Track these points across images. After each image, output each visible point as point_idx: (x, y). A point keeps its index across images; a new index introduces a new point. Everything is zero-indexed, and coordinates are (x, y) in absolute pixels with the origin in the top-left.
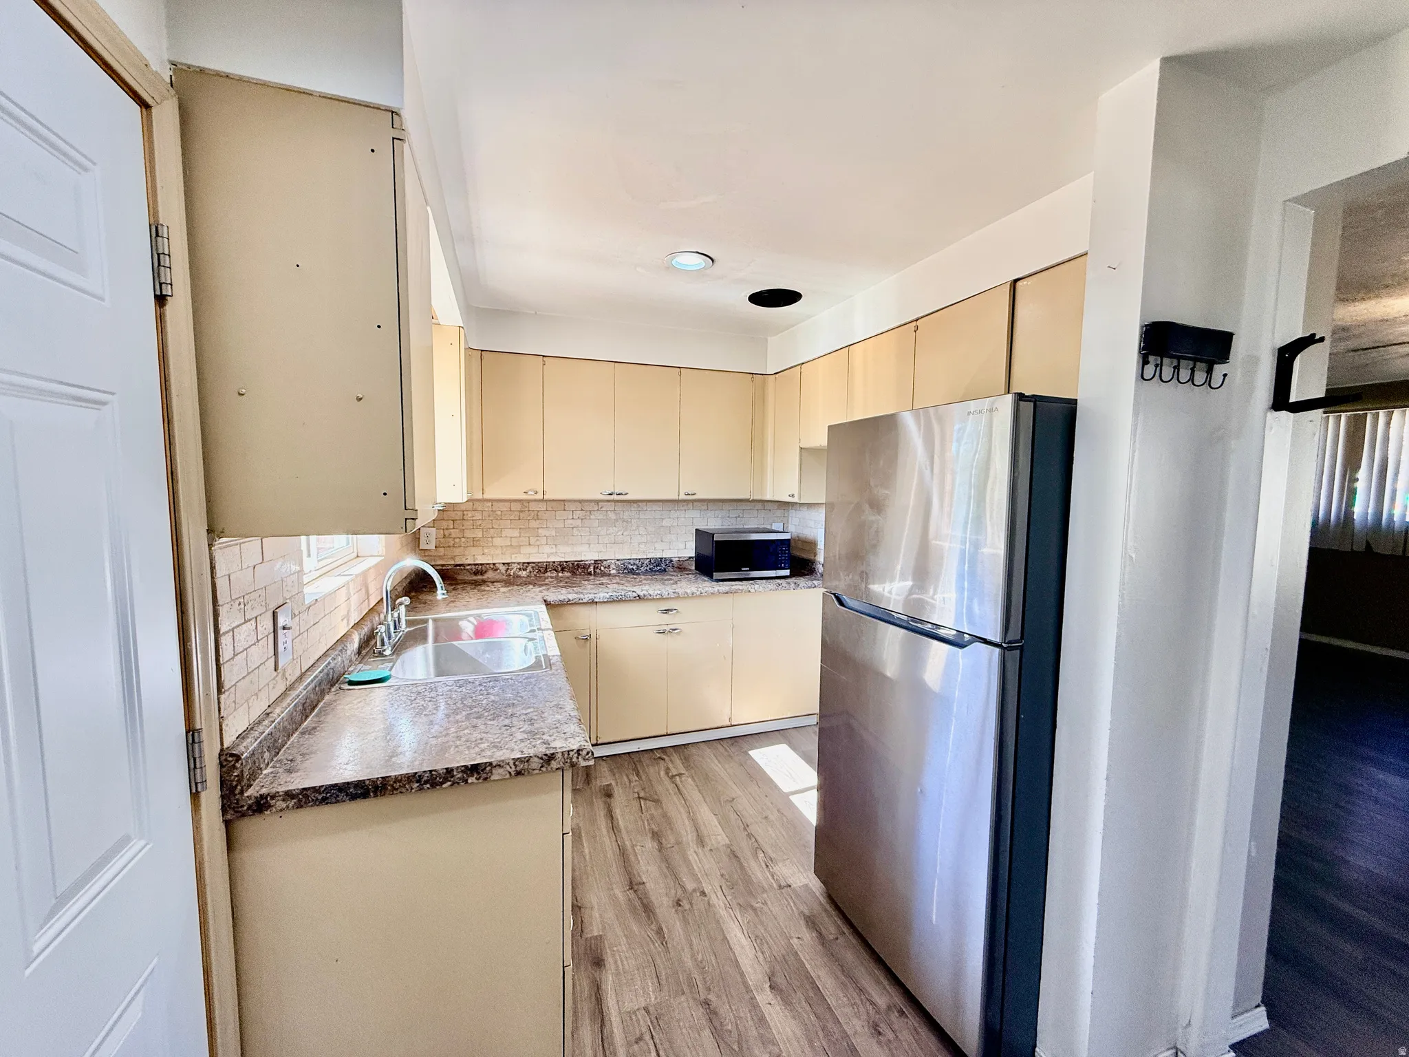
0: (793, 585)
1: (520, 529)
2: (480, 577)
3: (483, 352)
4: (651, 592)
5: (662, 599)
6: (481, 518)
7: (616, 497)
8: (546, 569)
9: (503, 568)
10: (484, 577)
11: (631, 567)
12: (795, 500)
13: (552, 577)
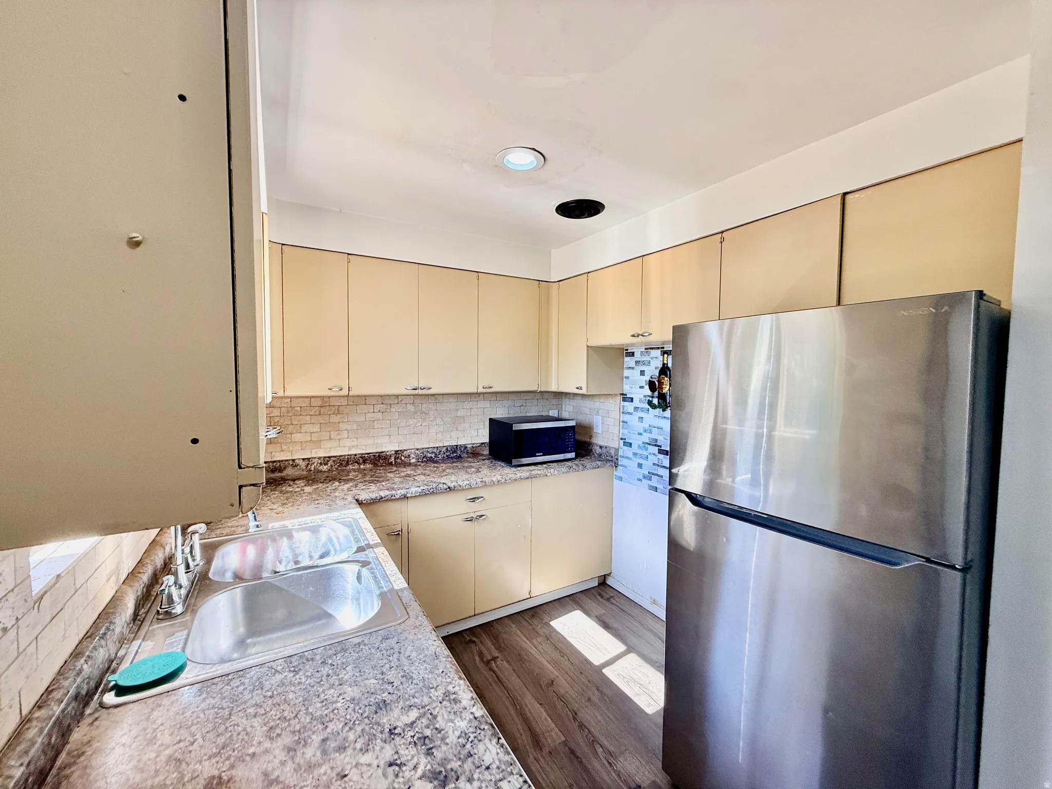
0: (581, 467)
1: (320, 424)
2: (277, 475)
3: (283, 246)
4: (461, 483)
5: (471, 488)
6: (279, 414)
7: (420, 392)
8: (348, 462)
9: (303, 464)
10: (283, 475)
11: (429, 455)
12: (584, 391)
13: (354, 470)
